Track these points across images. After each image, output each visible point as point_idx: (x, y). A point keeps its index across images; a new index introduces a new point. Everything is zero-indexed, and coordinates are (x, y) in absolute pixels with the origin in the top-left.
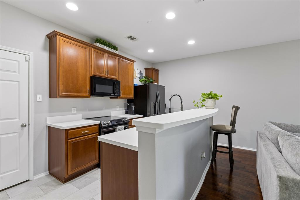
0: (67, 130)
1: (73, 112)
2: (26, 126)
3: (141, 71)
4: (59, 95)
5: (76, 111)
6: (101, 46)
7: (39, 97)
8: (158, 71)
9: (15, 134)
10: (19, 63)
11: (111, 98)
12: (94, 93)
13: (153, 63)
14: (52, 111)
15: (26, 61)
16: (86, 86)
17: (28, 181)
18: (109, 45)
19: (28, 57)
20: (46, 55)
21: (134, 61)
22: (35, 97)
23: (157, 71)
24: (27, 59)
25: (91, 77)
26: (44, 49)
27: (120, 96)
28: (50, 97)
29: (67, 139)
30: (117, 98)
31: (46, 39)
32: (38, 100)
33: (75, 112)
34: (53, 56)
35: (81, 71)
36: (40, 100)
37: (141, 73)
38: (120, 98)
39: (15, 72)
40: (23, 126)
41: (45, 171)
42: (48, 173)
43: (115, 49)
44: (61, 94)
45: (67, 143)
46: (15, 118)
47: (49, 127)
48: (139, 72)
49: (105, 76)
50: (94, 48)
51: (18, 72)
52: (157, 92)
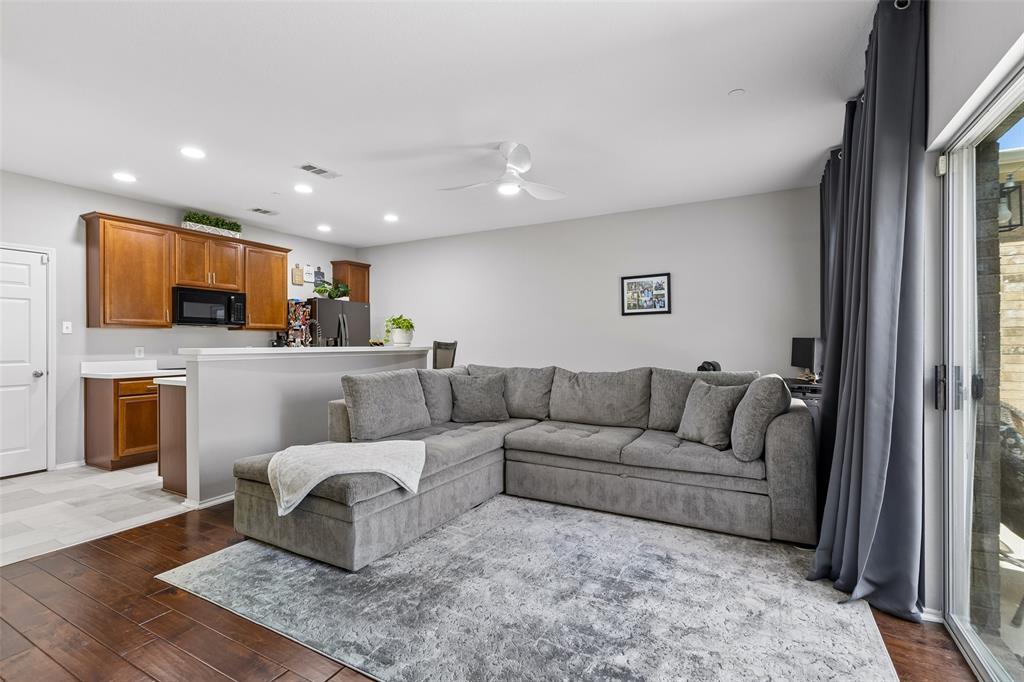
0: (116, 381)
1: (137, 356)
2: (42, 374)
3: (319, 268)
4: (104, 322)
5: (145, 352)
6: (198, 227)
7: (67, 327)
8: (367, 267)
9: (24, 388)
10: (30, 269)
11: (230, 329)
12: (179, 318)
13: (358, 250)
14: (91, 350)
15: (43, 264)
16: (162, 306)
17: (45, 470)
18: (219, 222)
19: (45, 257)
20: (80, 251)
21: (288, 251)
22: (60, 326)
23: (365, 268)
24: (45, 261)
25: (173, 288)
26: (77, 240)
27: (244, 324)
28: (88, 326)
29: (117, 395)
30: (240, 329)
31: (79, 222)
32: (65, 331)
33: (142, 356)
34: (93, 251)
35: (150, 278)
36: (70, 331)
37: (319, 274)
38: (247, 329)
39: (22, 283)
40: (38, 375)
41: (78, 459)
42: (83, 462)
43: (232, 230)
44: (108, 321)
45: (117, 402)
46: (23, 361)
47: (86, 379)
48: (313, 270)
49: (207, 285)
50: (179, 232)
51: (27, 283)
52: (340, 316)
